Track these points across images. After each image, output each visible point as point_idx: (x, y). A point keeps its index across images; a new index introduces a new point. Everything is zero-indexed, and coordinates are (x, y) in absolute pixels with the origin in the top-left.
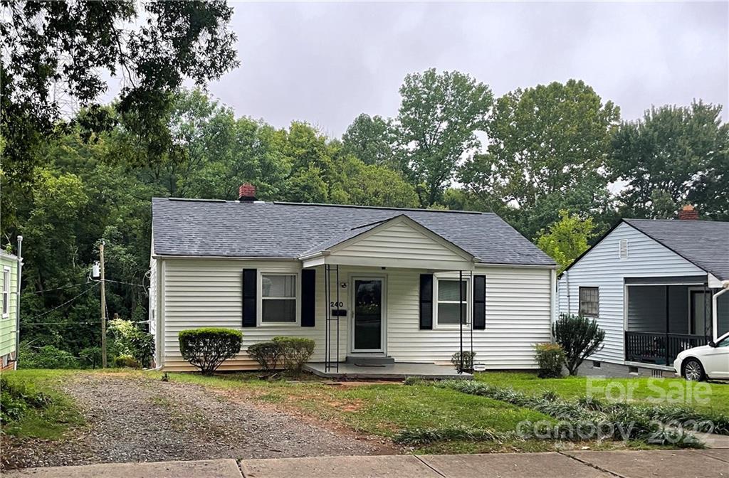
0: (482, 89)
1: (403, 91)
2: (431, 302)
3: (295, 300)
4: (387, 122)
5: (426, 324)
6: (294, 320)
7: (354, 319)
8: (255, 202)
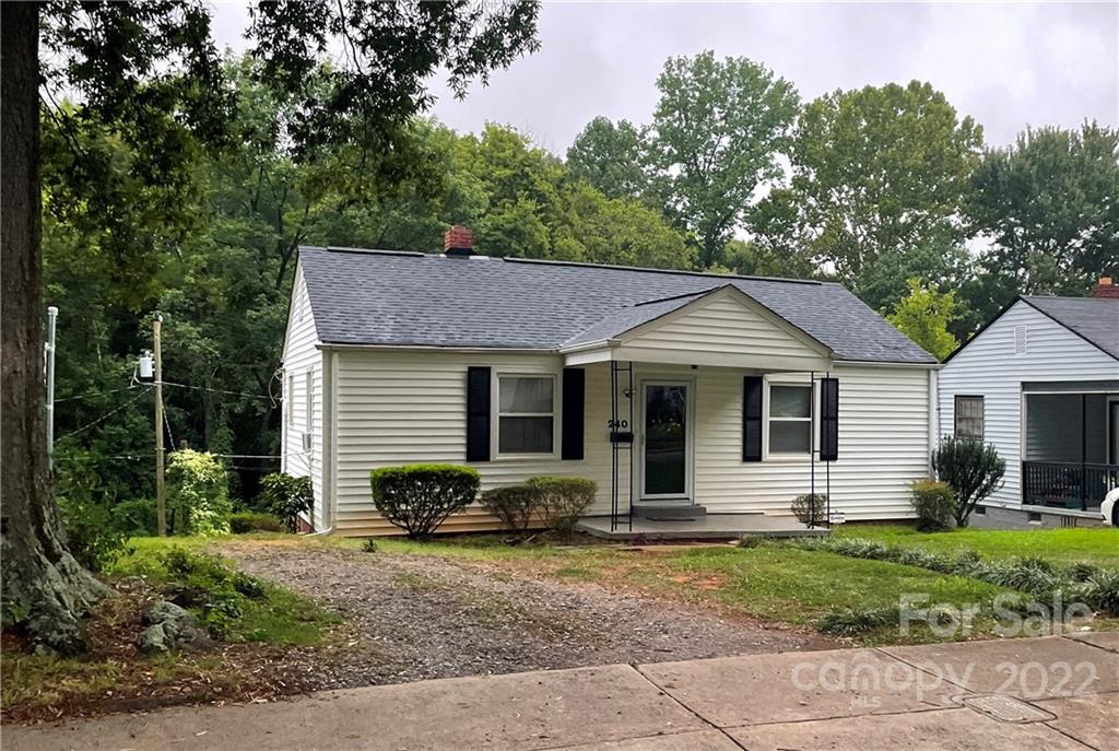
0: (782, 87)
1: (662, 83)
2: (760, 419)
3: (552, 418)
4: (639, 132)
5: (751, 454)
6: (550, 450)
7: (644, 447)
8: (472, 257)
